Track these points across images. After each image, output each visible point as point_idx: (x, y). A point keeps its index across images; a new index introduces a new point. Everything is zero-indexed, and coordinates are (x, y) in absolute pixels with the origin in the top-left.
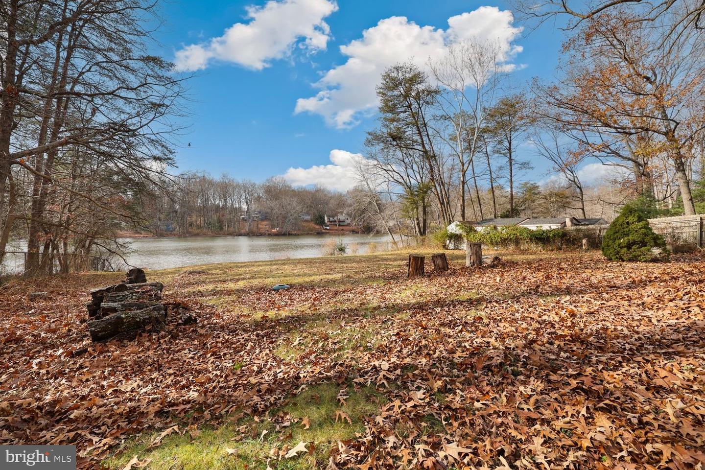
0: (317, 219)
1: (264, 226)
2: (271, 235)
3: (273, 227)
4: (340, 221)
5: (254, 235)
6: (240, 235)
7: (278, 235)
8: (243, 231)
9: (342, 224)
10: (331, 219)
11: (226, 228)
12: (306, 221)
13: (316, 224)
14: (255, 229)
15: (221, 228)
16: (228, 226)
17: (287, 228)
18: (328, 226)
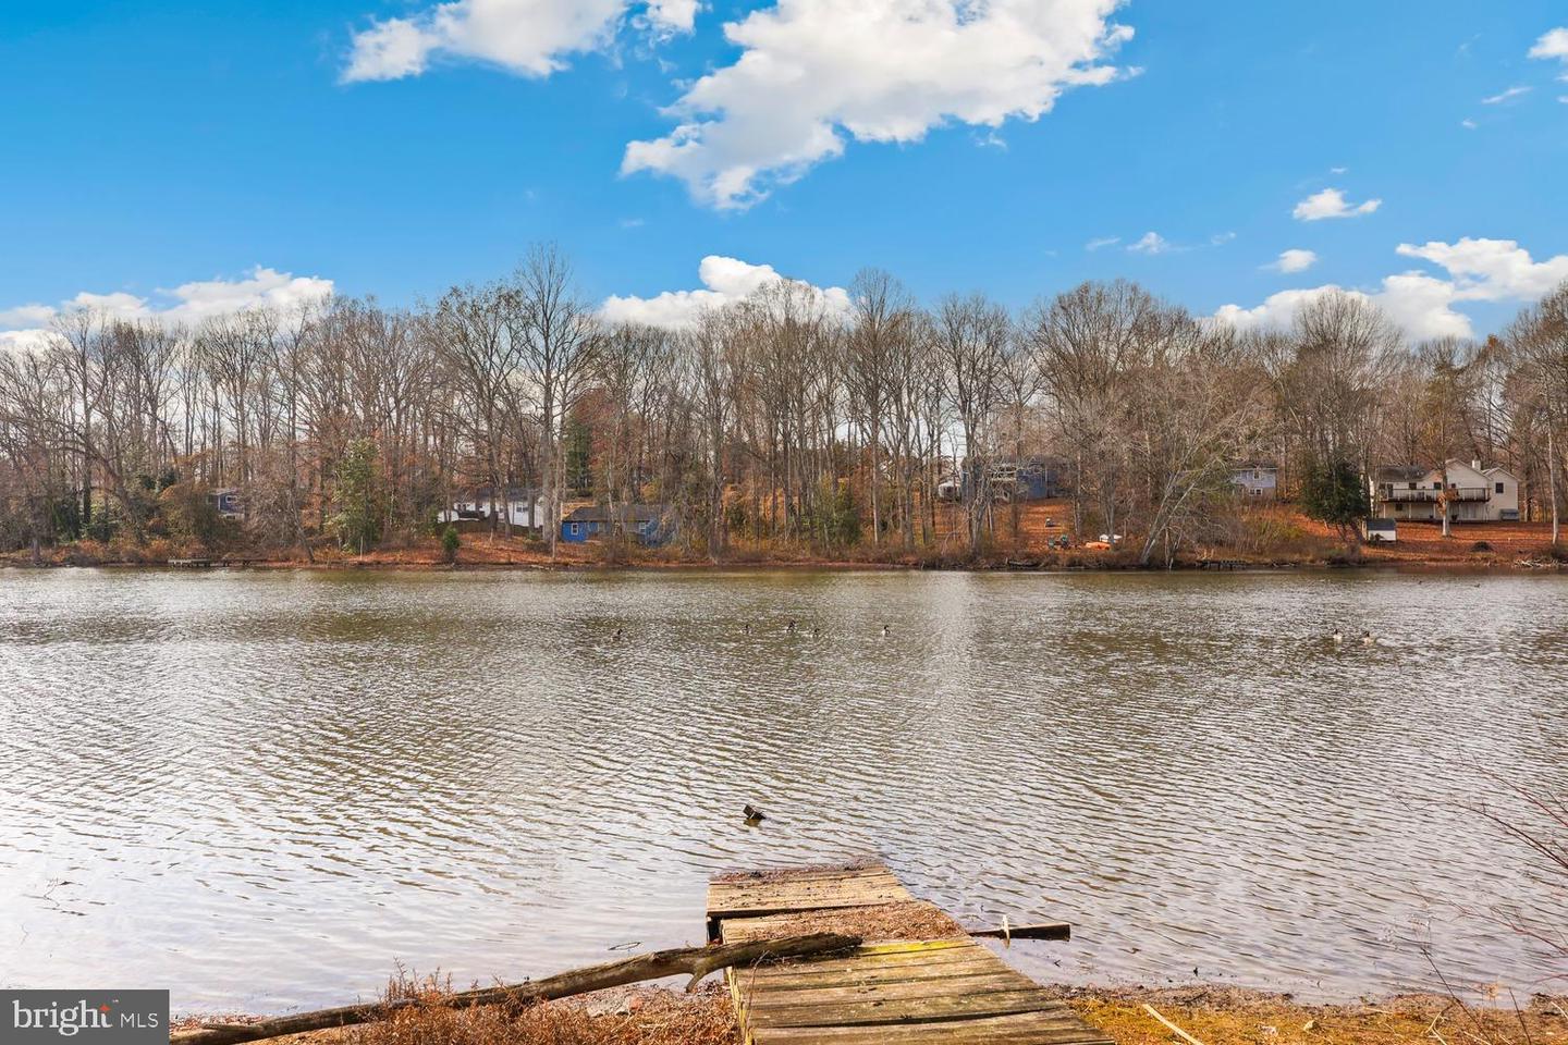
0: (1326, 490)
1: (1045, 524)
2: (1079, 568)
3: (1091, 526)
4: (1456, 502)
5: (998, 567)
6: (935, 564)
7: (1117, 566)
8: (945, 548)
9: (1466, 515)
10: (1401, 489)
11: (872, 534)
12: (1257, 501)
13: (1317, 510)
14: (1002, 535)
15: (852, 530)
16: (884, 525)
17: (1167, 529)
18: (1388, 525)
